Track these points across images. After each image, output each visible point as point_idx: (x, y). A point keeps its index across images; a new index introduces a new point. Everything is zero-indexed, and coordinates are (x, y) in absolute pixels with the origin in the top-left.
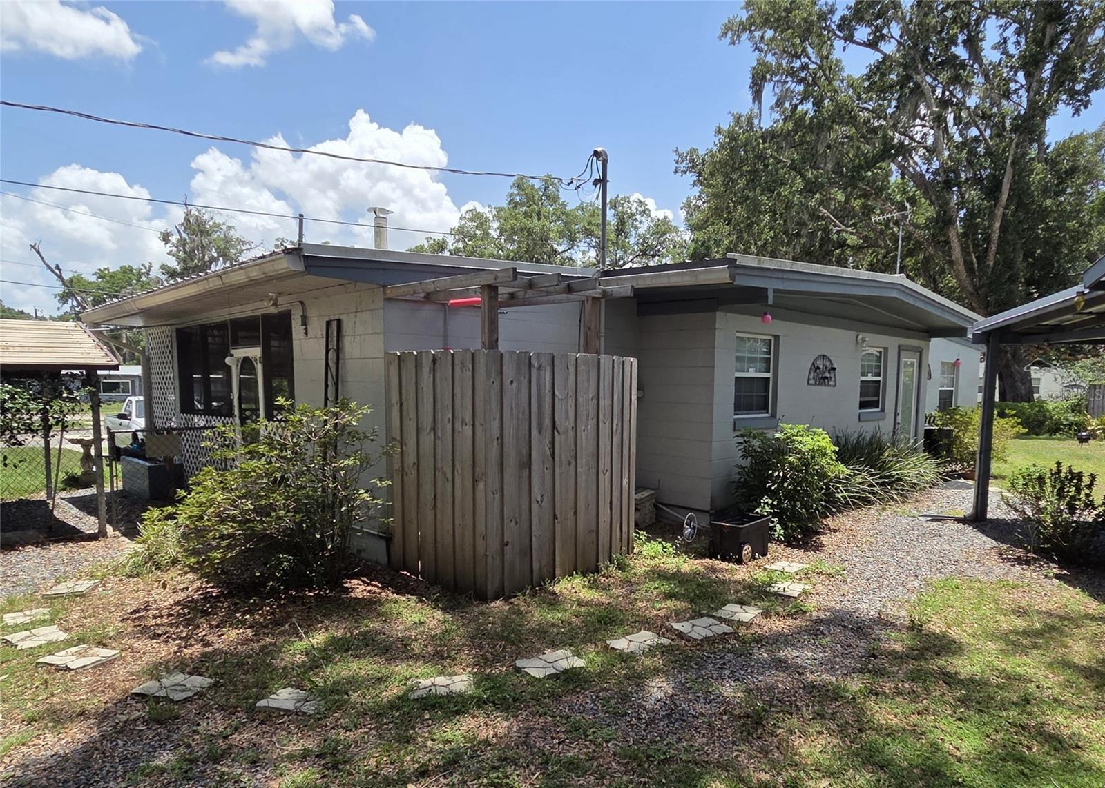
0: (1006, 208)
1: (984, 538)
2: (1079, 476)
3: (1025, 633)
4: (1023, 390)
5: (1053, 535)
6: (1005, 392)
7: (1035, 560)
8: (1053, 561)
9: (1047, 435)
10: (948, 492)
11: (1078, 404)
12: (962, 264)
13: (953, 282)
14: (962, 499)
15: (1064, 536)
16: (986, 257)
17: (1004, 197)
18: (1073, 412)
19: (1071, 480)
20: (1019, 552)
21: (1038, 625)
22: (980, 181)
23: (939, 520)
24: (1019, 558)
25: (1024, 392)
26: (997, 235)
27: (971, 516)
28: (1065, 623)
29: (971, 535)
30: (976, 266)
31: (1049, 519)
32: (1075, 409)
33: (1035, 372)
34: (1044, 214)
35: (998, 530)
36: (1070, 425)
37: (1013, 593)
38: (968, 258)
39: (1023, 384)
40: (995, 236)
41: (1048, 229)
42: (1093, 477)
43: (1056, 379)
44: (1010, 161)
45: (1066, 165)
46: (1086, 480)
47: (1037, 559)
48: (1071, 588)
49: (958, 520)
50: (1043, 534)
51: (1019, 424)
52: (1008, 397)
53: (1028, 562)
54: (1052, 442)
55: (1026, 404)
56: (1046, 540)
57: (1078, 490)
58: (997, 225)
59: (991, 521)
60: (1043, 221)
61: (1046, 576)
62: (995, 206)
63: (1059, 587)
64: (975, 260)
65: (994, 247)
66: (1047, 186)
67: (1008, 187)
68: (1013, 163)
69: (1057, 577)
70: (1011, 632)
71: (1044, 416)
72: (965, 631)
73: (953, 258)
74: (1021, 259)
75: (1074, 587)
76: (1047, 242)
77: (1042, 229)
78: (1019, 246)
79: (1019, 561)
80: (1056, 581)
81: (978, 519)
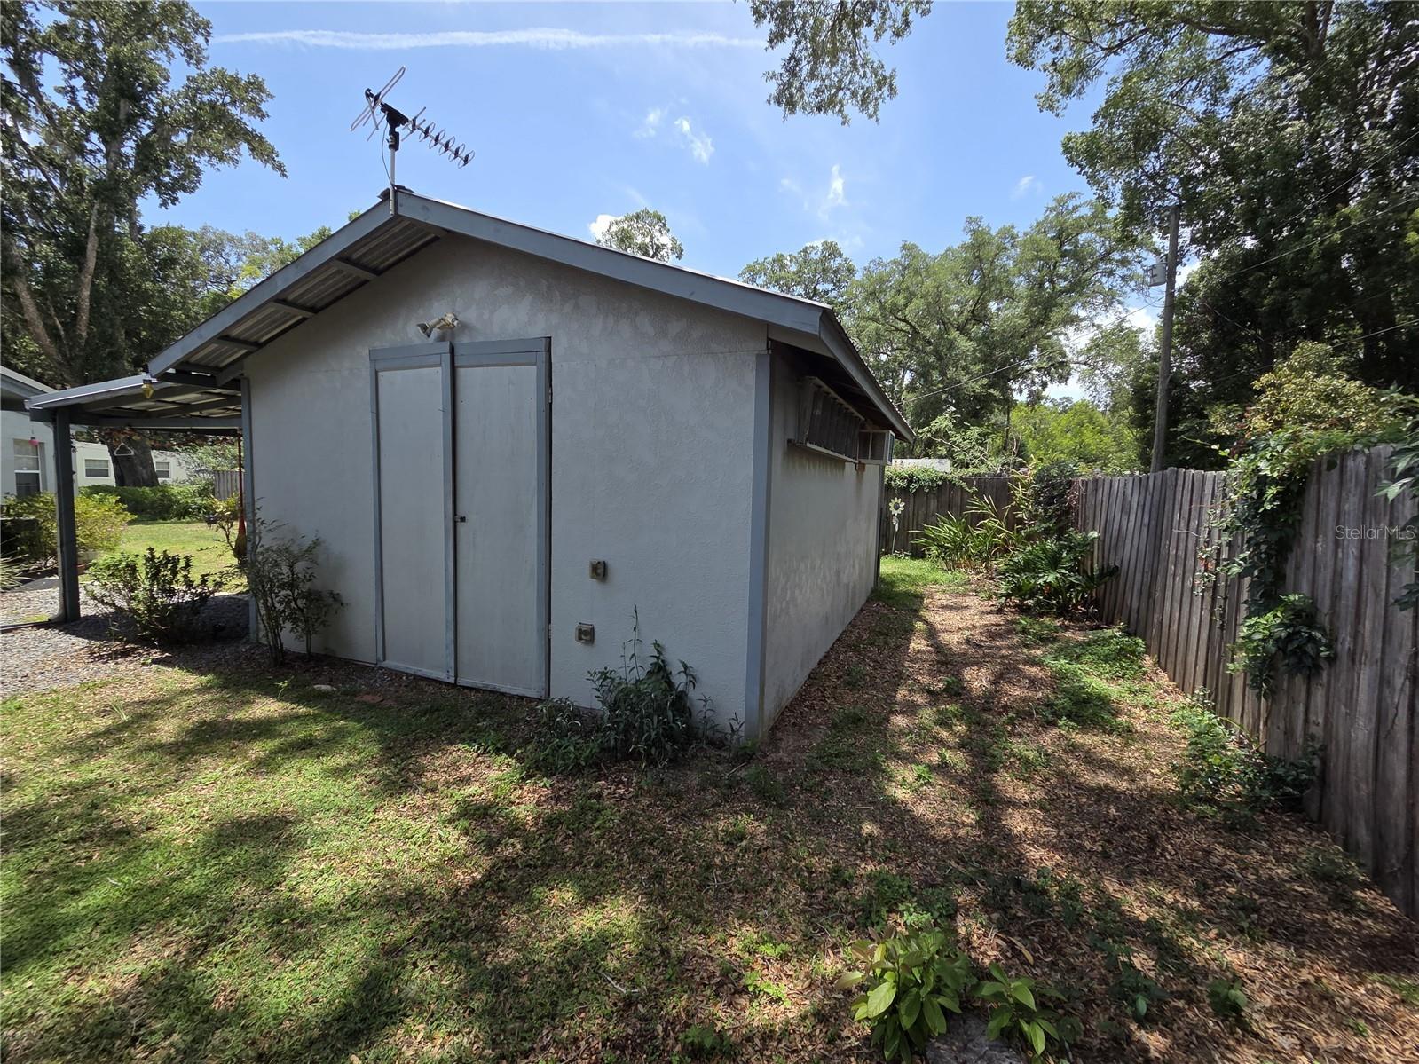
0: (96, 275)
1: (74, 639)
2: (175, 561)
3: (108, 732)
4: (145, 474)
5: (150, 622)
6: (122, 475)
7: (133, 650)
8: (154, 647)
9: (176, 519)
10: (30, 594)
11: (204, 489)
12: (41, 326)
13: (34, 347)
14: (46, 600)
15: (161, 620)
16: (75, 326)
17: (91, 264)
18: (200, 495)
19: (166, 564)
20: (117, 646)
21: (125, 718)
22: (54, 236)
23: (10, 631)
24: (115, 652)
25: (145, 476)
26: (87, 304)
27: (58, 617)
28: (158, 706)
29: (56, 639)
30: (62, 333)
31: (142, 607)
32: (203, 492)
33: (157, 457)
34: (145, 297)
35: (92, 628)
36: (199, 509)
37: (100, 693)
38: (50, 322)
39: (144, 468)
40: (86, 304)
41: (151, 312)
42: (188, 559)
43: (180, 464)
44: (92, 227)
45: (163, 252)
46: (182, 564)
47: (137, 649)
48: (170, 669)
49: (38, 626)
50: (140, 622)
51: (124, 510)
52: (127, 481)
53: (125, 654)
54: (180, 525)
55: (147, 489)
56: (144, 628)
57: (175, 573)
58: (86, 293)
59: (87, 618)
60: (145, 303)
61: (143, 664)
62: (80, 271)
63: (158, 671)
64: (60, 326)
65: (85, 317)
66: (144, 268)
67: (95, 254)
68: (96, 230)
69: (155, 661)
70: (89, 736)
71: (171, 500)
72: (23, 757)
73: (26, 317)
74: (123, 337)
75: (173, 667)
76: (152, 326)
77: (145, 311)
78: (118, 322)
79: (115, 656)
80: (154, 667)
81: (69, 620)
